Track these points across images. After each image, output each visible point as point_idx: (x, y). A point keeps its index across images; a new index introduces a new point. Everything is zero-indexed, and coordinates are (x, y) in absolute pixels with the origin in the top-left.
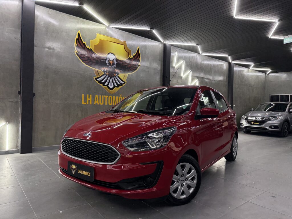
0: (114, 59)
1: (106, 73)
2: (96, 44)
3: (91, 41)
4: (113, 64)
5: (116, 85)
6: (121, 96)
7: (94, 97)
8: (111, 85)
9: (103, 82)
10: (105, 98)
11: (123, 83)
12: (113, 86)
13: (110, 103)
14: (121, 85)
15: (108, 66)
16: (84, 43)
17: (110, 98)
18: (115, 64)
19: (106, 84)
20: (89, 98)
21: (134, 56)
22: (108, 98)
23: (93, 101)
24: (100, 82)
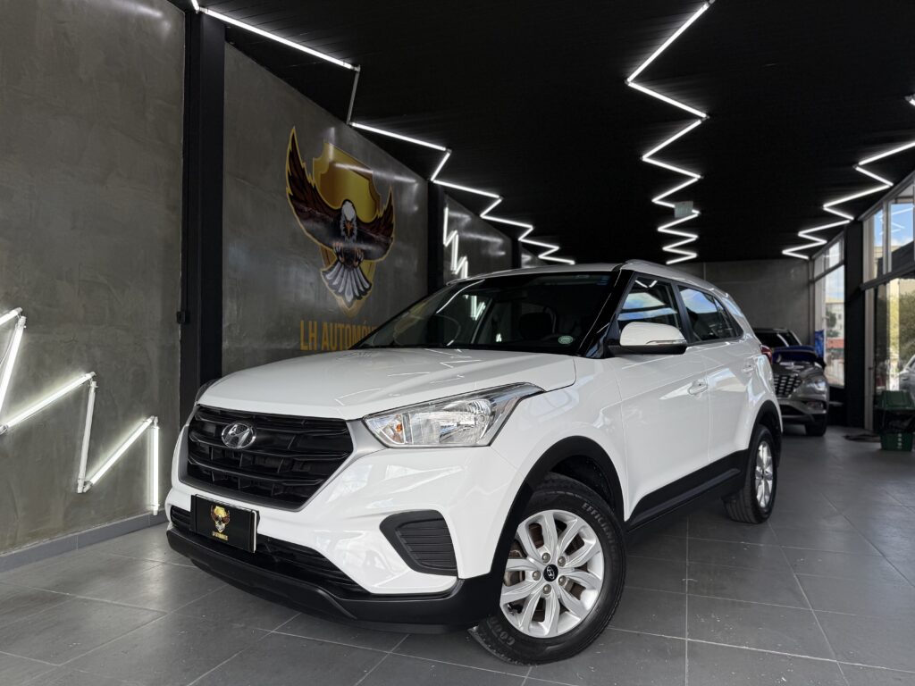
0: (352, 220)
1: (340, 258)
2: (325, 171)
3: (315, 162)
4: (352, 234)
5: (357, 294)
6: (367, 325)
7: (320, 328)
8: (349, 294)
9: (335, 283)
10: (338, 329)
11: (367, 286)
12: (352, 296)
14: (366, 290)
15: (344, 237)
16: (303, 165)
18: (355, 232)
19: (340, 290)
20: (313, 331)
21: (385, 212)
22: (344, 330)
23: (320, 341)
24: (330, 282)
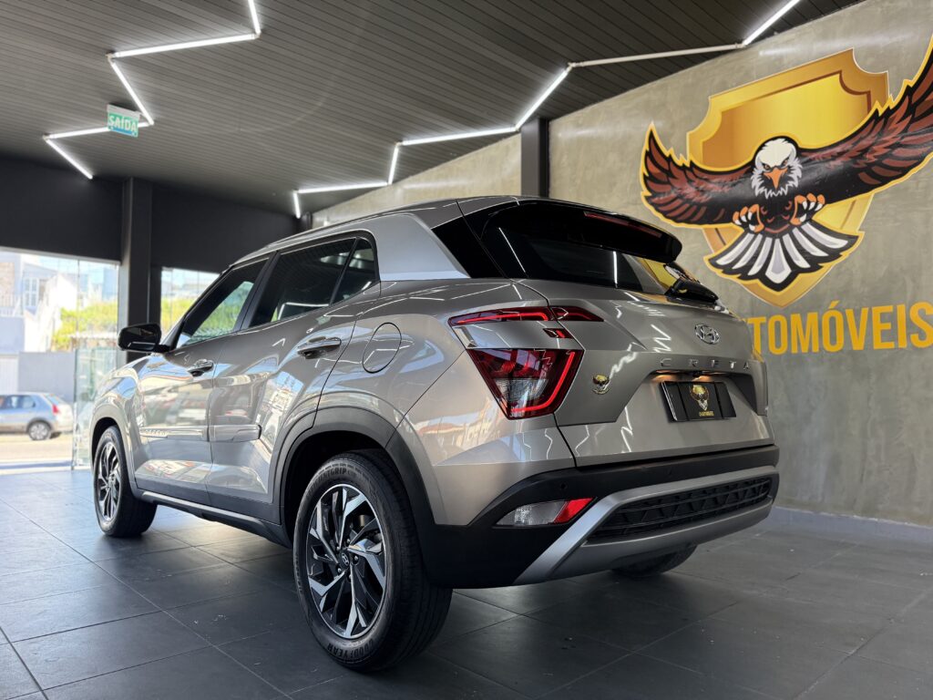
0: (788, 158)
1: (752, 228)
2: (710, 137)
3: (690, 135)
5: (803, 263)
6: (835, 309)
8: (778, 270)
9: (739, 264)
12: (787, 271)
13: (778, 345)
14: (834, 254)
15: (761, 195)
16: (667, 153)
17: (778, 325)
19: (754, 270)
21: (909, 91)
22: (764, 327)
